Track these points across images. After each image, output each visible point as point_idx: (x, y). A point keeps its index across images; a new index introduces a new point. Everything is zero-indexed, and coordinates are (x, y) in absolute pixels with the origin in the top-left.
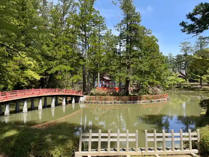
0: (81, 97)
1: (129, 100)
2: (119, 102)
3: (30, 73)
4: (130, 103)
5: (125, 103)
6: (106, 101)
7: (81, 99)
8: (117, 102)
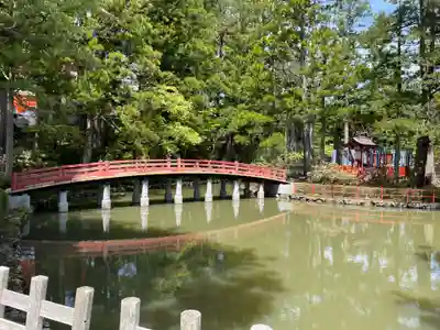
0: (281, 185)
1: (423, 200)
2: (390, 202)
3: (178, 130)
4: (425, 208)
5: (408, 207)
6: (346, 199)
7: (282, 189)
8: (382, 202)
